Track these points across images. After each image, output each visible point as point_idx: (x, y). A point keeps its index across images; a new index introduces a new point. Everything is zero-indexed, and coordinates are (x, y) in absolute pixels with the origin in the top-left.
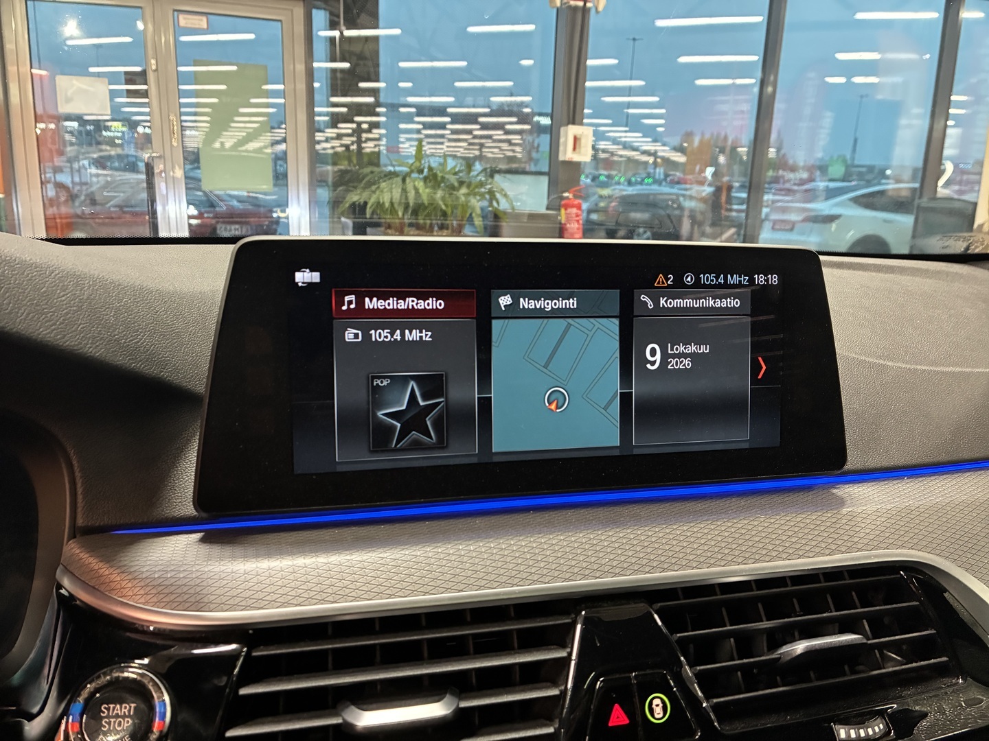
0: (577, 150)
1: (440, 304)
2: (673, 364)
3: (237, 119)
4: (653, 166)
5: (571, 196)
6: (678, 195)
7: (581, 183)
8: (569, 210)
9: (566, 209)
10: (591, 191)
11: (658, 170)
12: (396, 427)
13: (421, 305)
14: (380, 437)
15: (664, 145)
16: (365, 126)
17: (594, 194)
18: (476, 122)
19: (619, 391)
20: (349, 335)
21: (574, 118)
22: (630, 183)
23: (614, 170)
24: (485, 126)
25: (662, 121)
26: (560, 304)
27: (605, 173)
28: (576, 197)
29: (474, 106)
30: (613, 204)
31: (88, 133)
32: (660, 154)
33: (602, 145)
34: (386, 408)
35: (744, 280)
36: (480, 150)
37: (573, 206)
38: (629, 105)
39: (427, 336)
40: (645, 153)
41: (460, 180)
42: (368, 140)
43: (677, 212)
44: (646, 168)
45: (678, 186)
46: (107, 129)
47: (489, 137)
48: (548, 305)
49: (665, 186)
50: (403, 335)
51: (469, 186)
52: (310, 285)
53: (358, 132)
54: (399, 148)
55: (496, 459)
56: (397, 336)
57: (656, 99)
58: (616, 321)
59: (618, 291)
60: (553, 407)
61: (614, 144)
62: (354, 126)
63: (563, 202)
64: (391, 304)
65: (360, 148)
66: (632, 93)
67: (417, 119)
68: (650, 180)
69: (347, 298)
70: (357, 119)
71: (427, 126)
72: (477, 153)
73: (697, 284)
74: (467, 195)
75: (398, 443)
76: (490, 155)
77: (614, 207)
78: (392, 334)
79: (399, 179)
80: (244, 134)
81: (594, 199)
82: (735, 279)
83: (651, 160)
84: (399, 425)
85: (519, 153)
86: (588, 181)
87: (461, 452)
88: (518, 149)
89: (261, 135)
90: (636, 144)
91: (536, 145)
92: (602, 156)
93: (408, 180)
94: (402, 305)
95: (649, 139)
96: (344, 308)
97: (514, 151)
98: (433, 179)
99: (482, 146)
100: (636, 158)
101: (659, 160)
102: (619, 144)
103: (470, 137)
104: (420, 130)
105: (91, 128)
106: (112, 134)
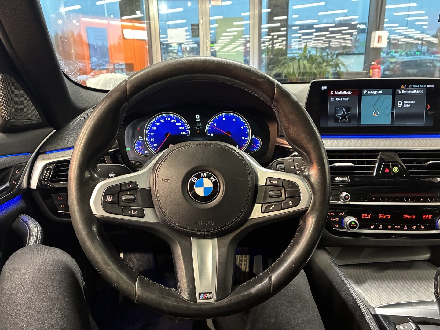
0: (380, 42)
1: (351, 93)
2: (405, 106)
3: (221, 38)
4: (420, 46)
5: (375, 64)
6: (433, 60)
7: (381, 57)
8: (374, 70)
9: (373, 70)
10: (386, 60)
11: (423, 48)
12: (340, 118)
13: (347, 93)
14: (337, 120)
15: (427, 34)
16: (275, 37)
17: (388, 61)
18: (328, 31)
19: (391, 112)
20: (332, 99)
21: (379, 27)
22: (407, 55)
23: (399, 48)
24: (332, 32)
25: (426, 23)
26: (378, 92)
27: (394, 50)
28: (378, 64)
29: (327, 23)
30: (398, 66)
31: (164, 49)
32: (425, 39)
33: (393, 36)
34: (339, 114)
35: (425, 86)
36: (329, 44)
37: (376, 68)
38: (408, 16)
39: (347, 99)
40: (418, 39)
41: (323, 59)
42: (277, 43)
43: (432, 69)
44: (417, 47)
45: (434, 55)
46: (171, 46)
47: (334, 37)
48: (375, 92)
49: (427, 56)
50: (342, 99)
51: (327, 62)
52: (325, 89)
53: (272, 39)
54: (291, 45)
55: (361, 126)
56: (341, 99)
57: (423, 12)
58: (391, 96)
59: (392, 89)
60: (375, 115)
61: (399, 36)
62: (271, 37)
63: (372, 67)
64: (340, 93)
65: (273, 47)
66: (410, 10)
67: (299, 32)
68: (419, 53)
69: (332, 92)
70: (272, 34)
71: (304, 34)
72: (327, 45)
73: (412, 87)
74: (326, 66)
75: (340, 121)
76: (334, 46)
77: (398, 67)
78: (340, 99)
79: (297, 61)
80: (224, 44)
81: (386, 64)
82: (422, 86)
83: (420, 42)
84: (341, 118)
85: (349, 43)
86: (385, 55)
87: (354, 124)
88: (349, 42)
89: (231, 44)
90: (411, 35)
91: (357, 39)
92: (393, 42)
93: (301, 61)
94: (343, 93)
95: (419, 32)
96: (331, 94)
97: (346, 43)
98: (311, 59)
99: (330, 42)
100: (412, 42)
101: (424, 42)
102: (402, 36)
103: (324, 38)
104: (301, 36)
105: (165, 46)
106: (172, 48)
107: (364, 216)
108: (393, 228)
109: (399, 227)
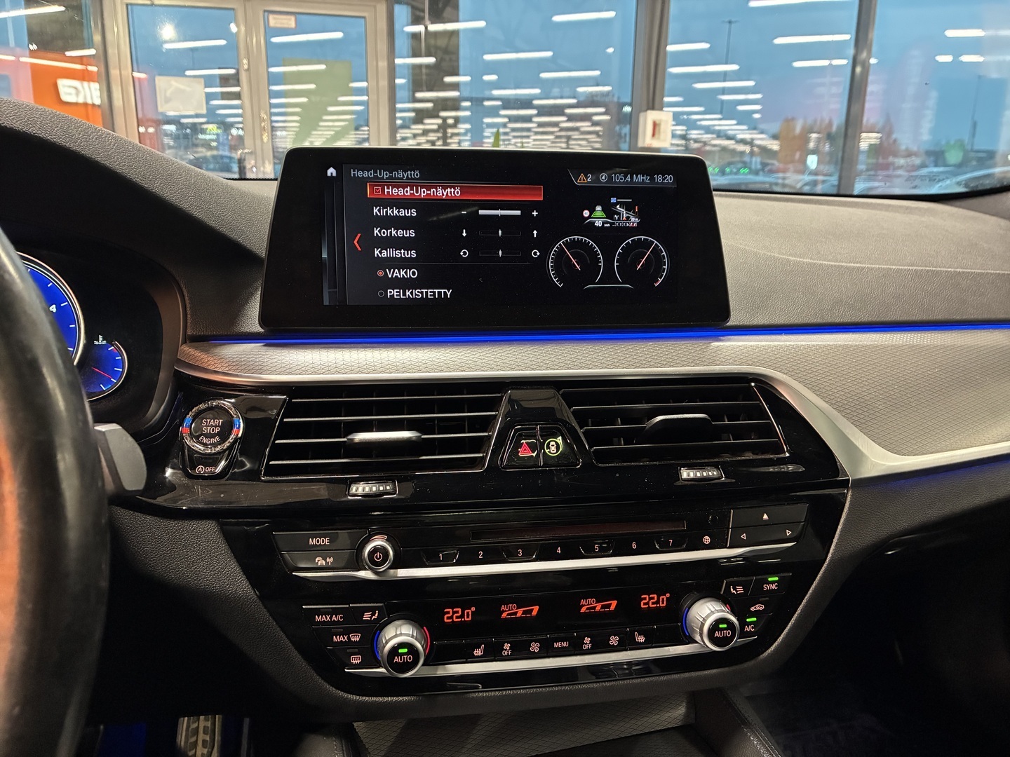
0: (656, 136)
3: (325, 117)
4: (749, 156)
11: (754, 159)
15: (762, 133)
16: (450, 121)
18: (563, 114)
21: (653, 103)
22: (724, 173)
24: (571, 118)
25: (758, 107)
29: (559, 97)
31: (186, 136)
32: (756, 142)
33: (694, 134)
36: (567, 143)
38: (724, 91)
40: (743, 142)
42: (453, 135)
44: (742, 158)
45: (776, 175)
46: (203, 131)
47: (576, 129)
49: (762, 176)
53: (444, 127)
54: (484, 142)
57: (751, 83)
61: (707, 133)
62: (439, 121)
67: (503, 112)
68: (746, 170)
70: (443, 114)
71: (513, 119)
72: (564, 146)
76: (577, 148)
80: (333, 133)
83: (747, 149)
90: (730, 133)
92: (694, 145)
95: (745, 127)
99: (569, 138)
100: (732, 147)
101: (756, 149)
102: (712, 133)
103: (556, 129)
104: (507, 123)
105: (188, 131)
106: (208, 137)
107: (452, 615)
108: (547, 652)
109: (564, 644)
